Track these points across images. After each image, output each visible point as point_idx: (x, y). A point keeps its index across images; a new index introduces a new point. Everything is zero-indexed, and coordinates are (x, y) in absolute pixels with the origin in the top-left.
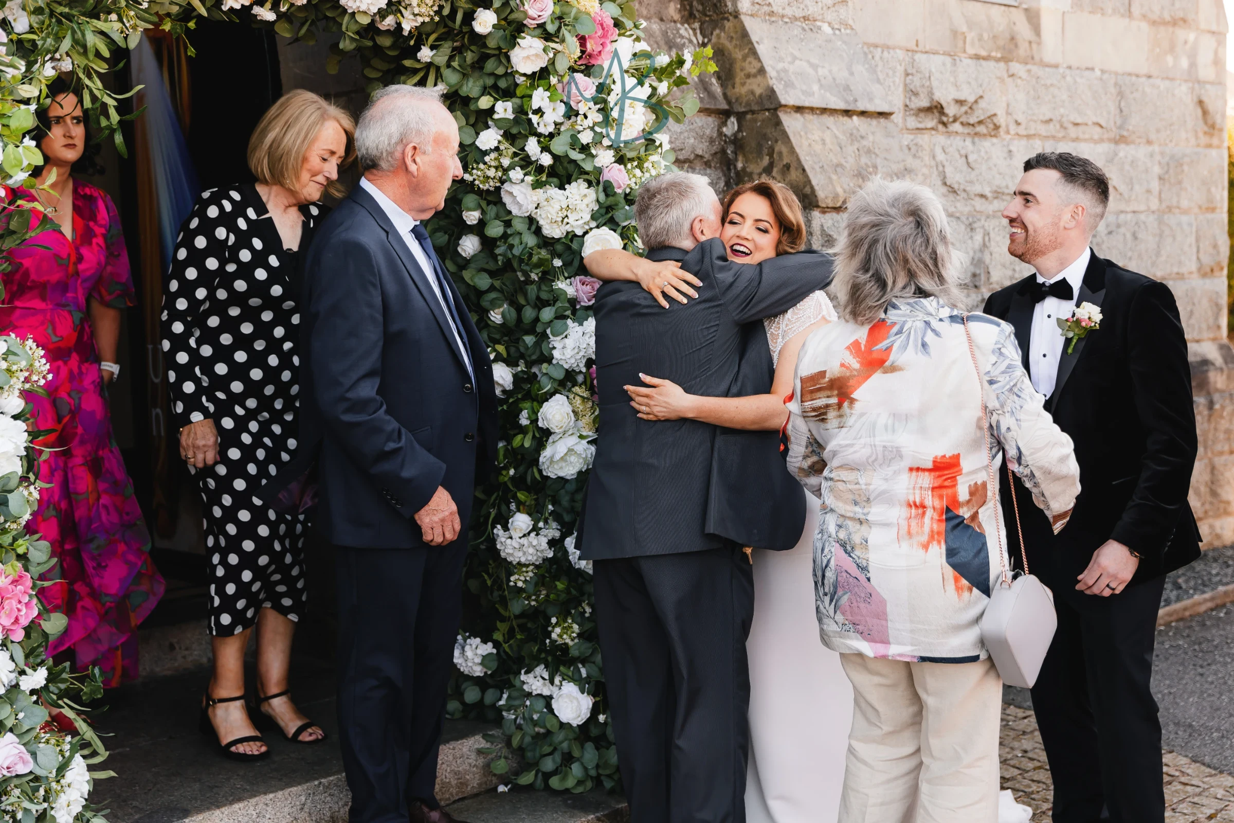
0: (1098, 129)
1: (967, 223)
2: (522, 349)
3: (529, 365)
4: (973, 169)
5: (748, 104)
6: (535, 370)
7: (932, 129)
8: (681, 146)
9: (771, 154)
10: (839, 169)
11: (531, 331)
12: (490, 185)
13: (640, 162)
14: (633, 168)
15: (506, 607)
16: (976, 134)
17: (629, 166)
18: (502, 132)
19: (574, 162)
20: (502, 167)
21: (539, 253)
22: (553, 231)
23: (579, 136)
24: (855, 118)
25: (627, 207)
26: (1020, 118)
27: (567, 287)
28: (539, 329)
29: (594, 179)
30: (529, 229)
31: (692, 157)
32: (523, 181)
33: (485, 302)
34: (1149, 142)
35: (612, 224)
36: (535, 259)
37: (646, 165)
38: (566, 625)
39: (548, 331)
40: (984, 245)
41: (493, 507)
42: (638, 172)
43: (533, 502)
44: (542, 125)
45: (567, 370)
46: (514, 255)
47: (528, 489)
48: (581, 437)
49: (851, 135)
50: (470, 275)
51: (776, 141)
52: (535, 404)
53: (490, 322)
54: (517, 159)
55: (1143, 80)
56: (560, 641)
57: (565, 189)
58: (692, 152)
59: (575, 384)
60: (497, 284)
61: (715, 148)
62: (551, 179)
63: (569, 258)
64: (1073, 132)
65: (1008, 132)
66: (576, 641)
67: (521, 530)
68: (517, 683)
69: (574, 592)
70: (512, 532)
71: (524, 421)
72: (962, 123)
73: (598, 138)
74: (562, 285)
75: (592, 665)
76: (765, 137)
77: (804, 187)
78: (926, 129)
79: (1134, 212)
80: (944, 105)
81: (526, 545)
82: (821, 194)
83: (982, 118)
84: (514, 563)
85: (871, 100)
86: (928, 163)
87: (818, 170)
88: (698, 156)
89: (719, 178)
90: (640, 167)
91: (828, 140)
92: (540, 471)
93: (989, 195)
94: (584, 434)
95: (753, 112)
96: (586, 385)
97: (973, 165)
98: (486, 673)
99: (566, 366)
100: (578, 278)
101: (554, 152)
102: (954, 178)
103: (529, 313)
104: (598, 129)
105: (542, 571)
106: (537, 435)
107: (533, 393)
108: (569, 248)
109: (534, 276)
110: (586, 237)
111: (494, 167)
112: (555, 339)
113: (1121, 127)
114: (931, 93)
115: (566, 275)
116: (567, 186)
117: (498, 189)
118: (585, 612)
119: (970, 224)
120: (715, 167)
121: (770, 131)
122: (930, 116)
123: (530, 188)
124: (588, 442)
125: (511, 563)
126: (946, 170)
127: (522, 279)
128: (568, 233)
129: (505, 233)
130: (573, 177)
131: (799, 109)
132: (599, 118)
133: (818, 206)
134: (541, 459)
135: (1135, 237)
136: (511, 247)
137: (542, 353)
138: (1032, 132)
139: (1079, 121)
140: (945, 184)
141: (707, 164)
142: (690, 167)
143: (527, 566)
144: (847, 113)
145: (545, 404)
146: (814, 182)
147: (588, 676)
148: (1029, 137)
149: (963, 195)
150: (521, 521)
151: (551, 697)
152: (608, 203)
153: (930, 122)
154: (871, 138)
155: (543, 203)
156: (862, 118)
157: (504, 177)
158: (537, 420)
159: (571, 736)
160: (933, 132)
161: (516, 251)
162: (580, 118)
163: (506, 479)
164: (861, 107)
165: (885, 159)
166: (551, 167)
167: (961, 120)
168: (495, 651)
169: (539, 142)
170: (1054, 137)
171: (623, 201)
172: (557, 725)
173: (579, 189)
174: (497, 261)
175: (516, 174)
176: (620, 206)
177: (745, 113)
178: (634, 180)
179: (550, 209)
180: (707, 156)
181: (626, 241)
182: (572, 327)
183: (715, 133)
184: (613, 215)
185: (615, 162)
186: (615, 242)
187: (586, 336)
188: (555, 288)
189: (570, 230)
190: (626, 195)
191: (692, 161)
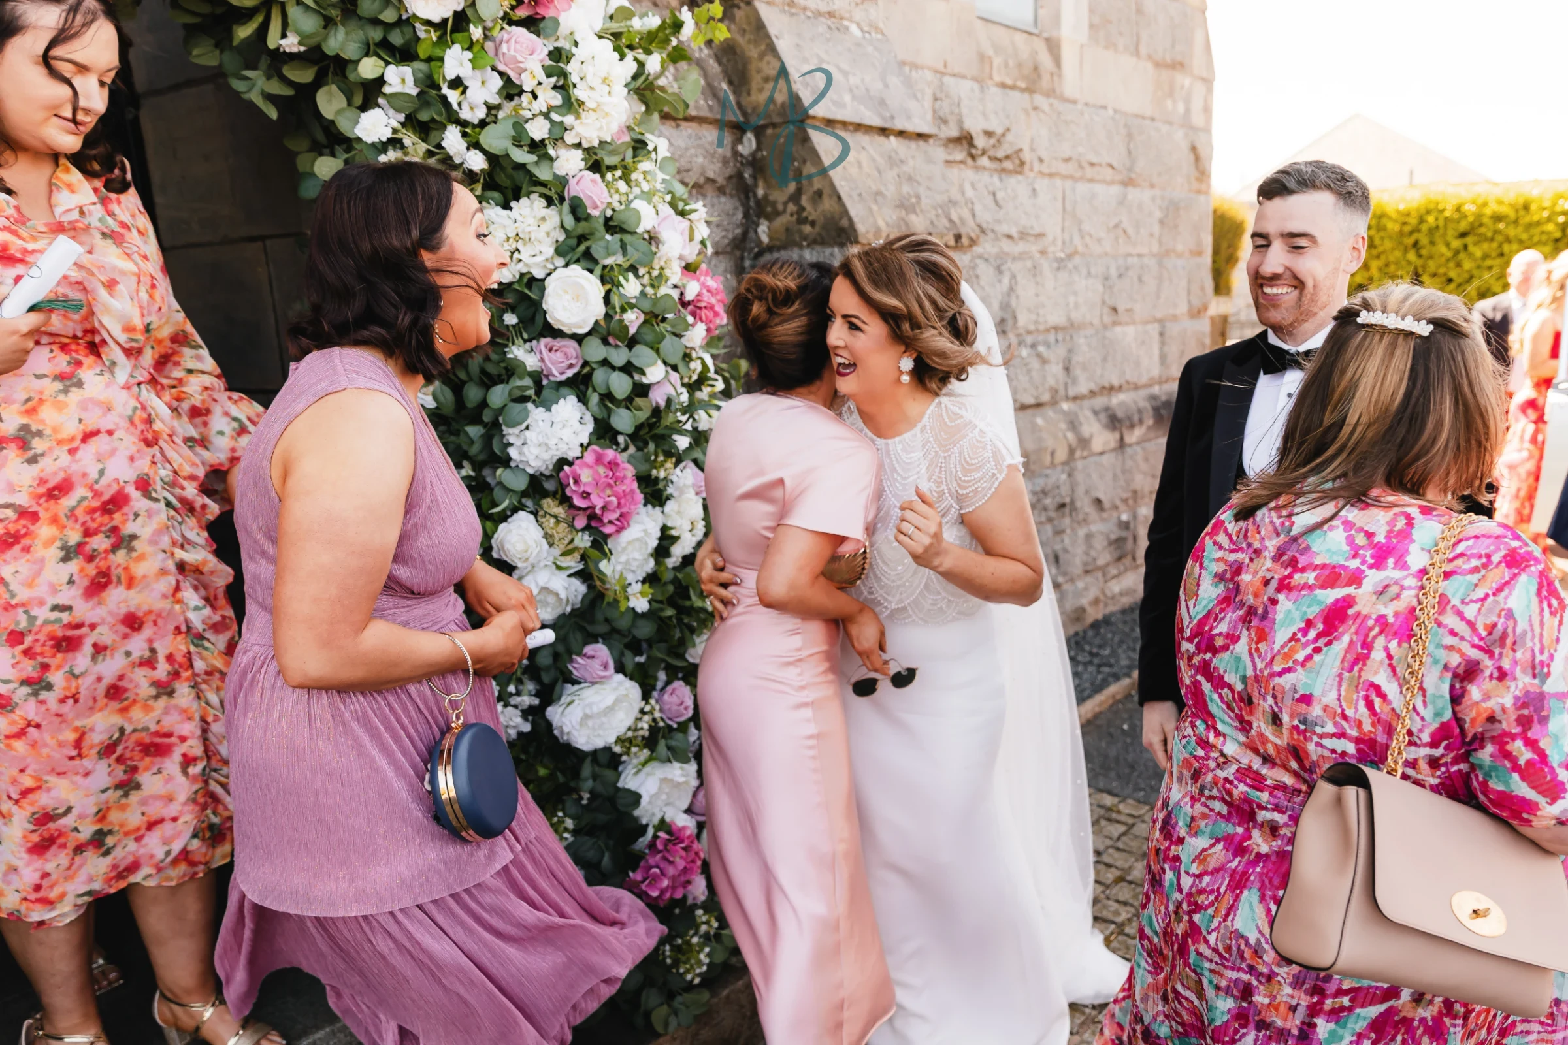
0: (1109, 170)
2: (466, 447)
3: (479, 467)
4: (1000, 208)
6: (487, 476)
7: (962, 162)
8: (687, 166)
10: (879, 198)
11: (475, 418)
13: (626, 172)
14: (615, 180)
16: (1003, 170)
17: (609, 176)
18: (402, 117)
19: (522, 167)
23: (527, 126)
24: (892, 138)
25: (608, 237)
26: (1044, 155)
27: (526, 355)
28: (487, 417)
29: (555, 193)
34: (1152, 186)
35: (588, 260)
37: (634, 176)
39: (501, 420)
40: (1011, 289)
42: (622, 185)
44: (465, 106)
45: (532, 477)
48: (559, 568)
49: (890, 157)
51: (804, 162)
52: (489, 524)
55: (1147, 122)
57: (511, 209)
58: (702, 175)
59: (545, 494)
61: (728, 171)
62: (490, 194)
63: (526, 313)
64: (1090, 173)
65: (1032, 170)
66: (572, 839)
69: (561, 779)
72: (990, 158)
73: (557, 132)
74: (518, 352)
77: (841, 220)
78: (956, 162)
79: (1140, 256)
80: (974, 135)
82: (861, 227)
83: (1009, 152)
85: (909, 118)
87: (856, 198)
88: (710, 181)
89: (736, 208)
90: (626, 177)
91: (865, 164)
93: (1015, 235)
94: (563, 565)
95: (774, 126)
96: (557, 495)
97: (1000, 202)
99: (531, 471)
100: (543, 341)
101: (486, 147)
102: (983, 216)
103: (473, 394)
104: (555, 117)
107: (485, 508)
108: (525, 297)
110: (549, 280)
112: (511, 431)
113: (1130, 170)
114: (960, 122)
115: (525, 336)
116: (513, 204)
118: (581, 798)
120: (730, 195)
121: (796, 150)
122: (960, 148)
124: (570, 575)
128: (522, 275)
130: (524, 191)
131: (830, 122)
132: (557, 99)
135: (1140, 280)
137: (494, 451)
138: (1053, 170)
139: (1095, 160)
144: (884, 131)
145: (502, 526)
146: (852, 213)
148: (1051, 175)
149: (991, 235)
152: (580, 231)
153: (959, 154)
154: (911, 163)
156: (900, 140)
158: (490, 548)
160: (962, 166)
162: (525, 98)
164: (899, 125)
165: (929, 188)
166: (487, 173)
167: (990, 153)
169: (464, 135)
170: (1071, 177)
171: (602, 229)
173: (533, 209)
176: (598, 235)
177: (764, 127)
178: (616, 197)
180: (721, 181)
181: (608, 287)
182: (536, 414)
183: (729, 154)
184: (588, 248)
185: (588, 169)
186: (593, 287)
187: (557, 427)
188: (510, 356)
189: (524, 271)
190: (607, 220)
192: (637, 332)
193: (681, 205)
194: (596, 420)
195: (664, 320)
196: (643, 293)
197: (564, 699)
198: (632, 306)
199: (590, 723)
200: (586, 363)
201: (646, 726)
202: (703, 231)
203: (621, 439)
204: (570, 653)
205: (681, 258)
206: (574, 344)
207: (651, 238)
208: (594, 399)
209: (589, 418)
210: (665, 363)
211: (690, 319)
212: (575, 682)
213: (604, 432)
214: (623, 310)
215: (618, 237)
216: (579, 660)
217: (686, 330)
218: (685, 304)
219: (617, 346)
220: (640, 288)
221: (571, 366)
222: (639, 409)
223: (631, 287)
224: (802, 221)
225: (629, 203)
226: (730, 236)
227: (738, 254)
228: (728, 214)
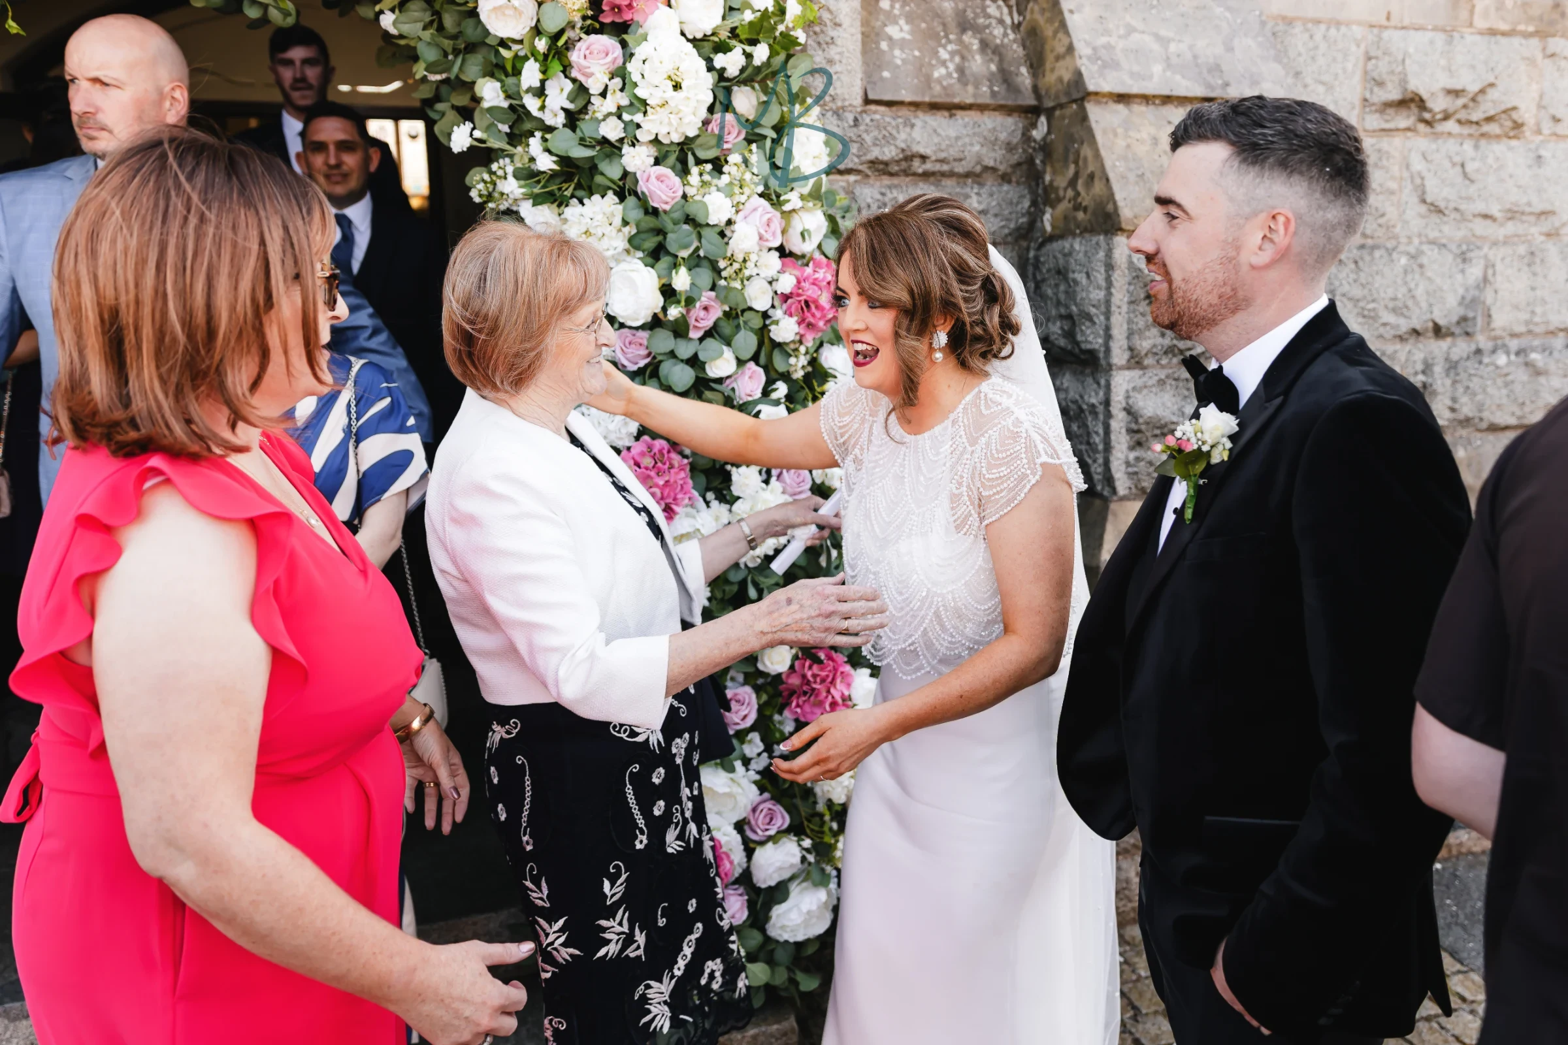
1: (1458, 252)
4: (1472, 181)
5: (1057, 97)
7: (1408, 129)
8: (957, 156)
9: (1076, 162)
16: (1482, 135)
23: (601, 128)
25: (685, 229)
26: (1561, 113)
31: (978, 169)
44: (546, 112)
51: (1082, 143)
57: (584, 206)
58: (978, 163)
61: (1015, 158)
65: (1538, 132)
72: (1459, 122)
73: (631, 131)
76: (1071, 139)
77: (1108, 203)
78: (1398, 130)
80: (1425, 97)
82: (1126, 212)
83: (1492, 113)
86: (1397, 174)
88: (986, 169)
93: (1497, 214)
95: (1061, 106)
97: (1473, 176)
101: (554, 151)
102: (1435, 192)
114: (1403, 81)
119: (1463, 253)
120: (1018, 183)
121: (1077, 130)
122: (1404, 112)
126: (1427, 183)
130: (595, 189)
131: (1123, 98)
132: (625, 100)
133: (1121, 230)
140: (1424, 201)
141: (1005, 178)
142: (974, 182)
146: (1119, 196)
149: (1454, 215)
152: (651, 224)
153: (1404, 120)
160: (1409, 134)
162: (596, 101)
167: (1458, 116)
169: (543, 139)
173: (604, 205)
176: (674, 228)
177: (1054, 109)
180: (1004, 168)
183: (1016, 138)
184: (664, 239)
186: (648, 278)
191: (978, 175)
200: (657, 355)
206: (647, 335)
210: (736, 357)
211: (778, 314)
215: (697, 229)
219: (689, 339)
221: (645, 356)
224: (1077, 207)
226: (1012, 226)
227: (1024, 244)
228: (1011, 203)
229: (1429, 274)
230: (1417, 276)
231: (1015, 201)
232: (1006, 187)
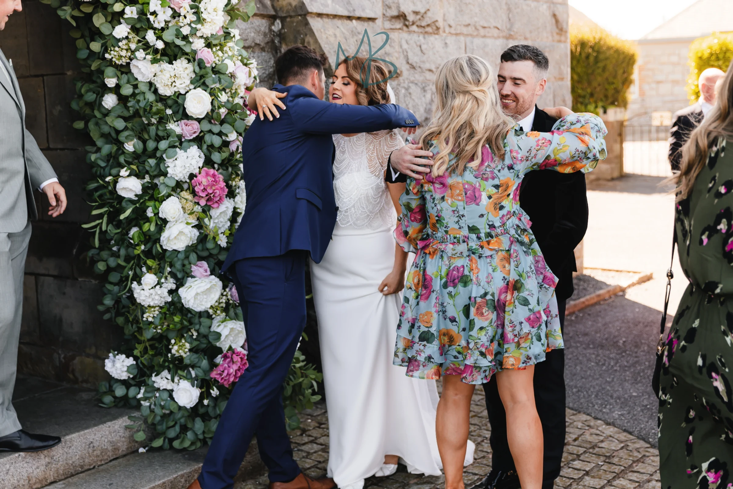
0: (496, 30)
1: (421, 86)
2: (147, 168)
3: (152, 177)
4: (424, 54)
5: (288, 12)
6: (156, 181)
7: (400, 29)
8: (246, 38)
11: (153, 155)
12: (124, 61)
13: (222, 47)
14: (217, 51)
15: (141, 335)
16: (426, 32)
17: (214, 49)
18: (130, 27)
19: (178, 46)
20: (130, 49)
21: (157, 106)
22: (165, 91)
23: (181, 29)
24: (354, 21)
25: (213, 76)
26: (452, 23)
27: (175, 127)
28: (158, 154)
29: (191, 57)
30: (150, 90)
31: (253, 44)
32: (145, 58)
33: (122, 137)
34: (526, 39)
35: (204, 86)
36: (154, 109)
37: (225, 49)
38: (181, 344)
39: (164, 156)
40: (432, 100)
41: (131, 269)
42: (220, 53)
43: (157, 266)
44: (156, 22)
45: (177, 181)
46: (140, 107)
47: (153, 258)
48: (188, 223)
49: (352, 31)
50: (111, 120)
51: (306, 35)
52: (157, 203)
53: (125, 151)
54: (140, 44)
55: (522, 1)
56: (177, 355)
57: (173, 64)
58: (253, 42)
59: (182, 190)
60: (129, 125)
61: (267, 39)
62: (163, 58)
63: (176, 109)
64: (482, 32)
65: (444, 32)
66: (188, 354)
67: (150, 284)
68: (150, 383)
69: (185, 323)
70: (144, 286)
71: (150, 213)
72: (417, 26)
73: (194, 32)
74: (172, 126)
75: (198, 368)
76: (298, 33)
78: (396, 29)
80: (407, 14)
81: (154, 294)
83: (429, 22)
84: (146, 306)
85: (363, 10)
86: (397, 50)
88: (257, 45)
89: (270, 58)
90: (221, 50)
91: (338, 35)
92: (161, 246)
93: (434, 70)
94: (190, 221)
95: (291, 17)
96: (190, 190)
97: (424, 51)
98: (129, 377)
99: (177, 178)
100: (183, 121)
101: (165, 40)
102: (414, 59)
103: (151, 145)
104: (193, 25)
105: (164, 310)
106: (159, 223)
107: (155, 196)
108: (176, 102)
109: (154, 121)
110: (187, 94)
111: (126, 49)
112: (169, 160)
113: (510, 30)
114: (398, 7)
115: (175, 119)
116: (174, 62)
117: (128, 64)
118: (193, 335)
119: (424, 88)
120: (268, 52)
121: (302, 29)
122: (399, 21)
123: (150, 63)
124: (192, 227)
125: (143, 306)
126: (408, 54)
127: (146, 122)
128: (175, 92)
129: (134, 92)
130: (178, 57)
131: (319, 15)
132: (194, 18)
134: (162, 239)
136: (138, 101)
137: (160, 170)
138: (459, 32)
139: (485, 25)
140: (408, 63)
141: (263, 49)
142: (252, 51)
143: (153, 307)
144: (349, 18)
145: (164, 202)
147: (196, 376)
148: (457, 34)
149: (419, 70)
150: (149, 279)
151: (172, 391)
152: (201, 73)
153: (398, 25)
155: (159, 73)
156: (358, 21)
157: (132, 56)
158: (158, 213)
159: (186, 414)
160: (400, 31)
161: (142, 104)
162: (182, 18)
163: (139, 252)
164: (358, 14)
166: (163, 49)
167: (417, 24)
168: (135, 362)
169: (155, 33)
170: (470, 35)
171: (211, 72)
172: (177, 409)
173: (182, 64)
174: (129, 111)
175: (140, 54)
176: (209, 75)
177: (286, 17)
178: (217, 58)
179: (163, 77)
180: (263, 44)
181: (213, 97)
182: (180, 153)
183: (267, 30)
184: (204, 81)
185: (205, 47)
186: (206, 98)
187: (190, 159)
188: (168, 128)
189: (177, 91)
190: (213, 68)
191: (253, 48)
192: (224, 118)
193: (245, 61)
194: (205, 156)
195: (236, 112)
196: (228, 101)
197: (187, 285)
198: (223, 106)
199: (199, 297)
200: (201, 131)
201: (224, 301)
202: (255, 73)
203: (216, 166)
204: (190, 264)
205: (245, 84)
206: (197, 123)
207: (232, 76)
208: (205, 147)
209: (202, 155)
210: (237, 132)
211: (248, 112)
212: (193, 277)
213: (208, 162)
214: (219, 108)
215: (217, 75)
216: (195, 267)
217: (246, 117)
218: (245, 105)
219: (215, 124)
220: (227, 98)
221: (195, 132)
222: (224, 152)
223: (223, 97)
225: (223, 60)
226: (267, 73)
227: (271, 81)
228: (266, 62)
229: (413, 97)
230: (409, 98)
231: (268, 60)
232: (264, 54)
